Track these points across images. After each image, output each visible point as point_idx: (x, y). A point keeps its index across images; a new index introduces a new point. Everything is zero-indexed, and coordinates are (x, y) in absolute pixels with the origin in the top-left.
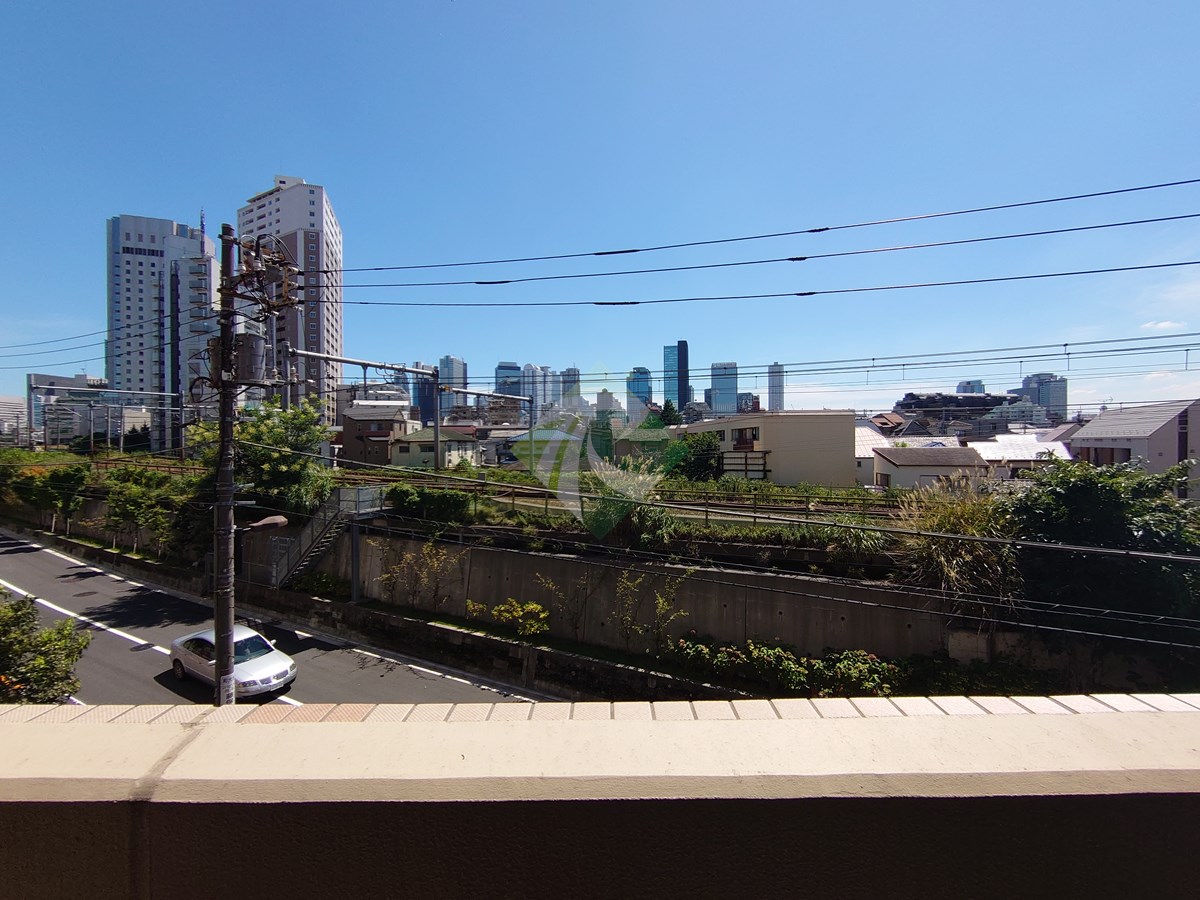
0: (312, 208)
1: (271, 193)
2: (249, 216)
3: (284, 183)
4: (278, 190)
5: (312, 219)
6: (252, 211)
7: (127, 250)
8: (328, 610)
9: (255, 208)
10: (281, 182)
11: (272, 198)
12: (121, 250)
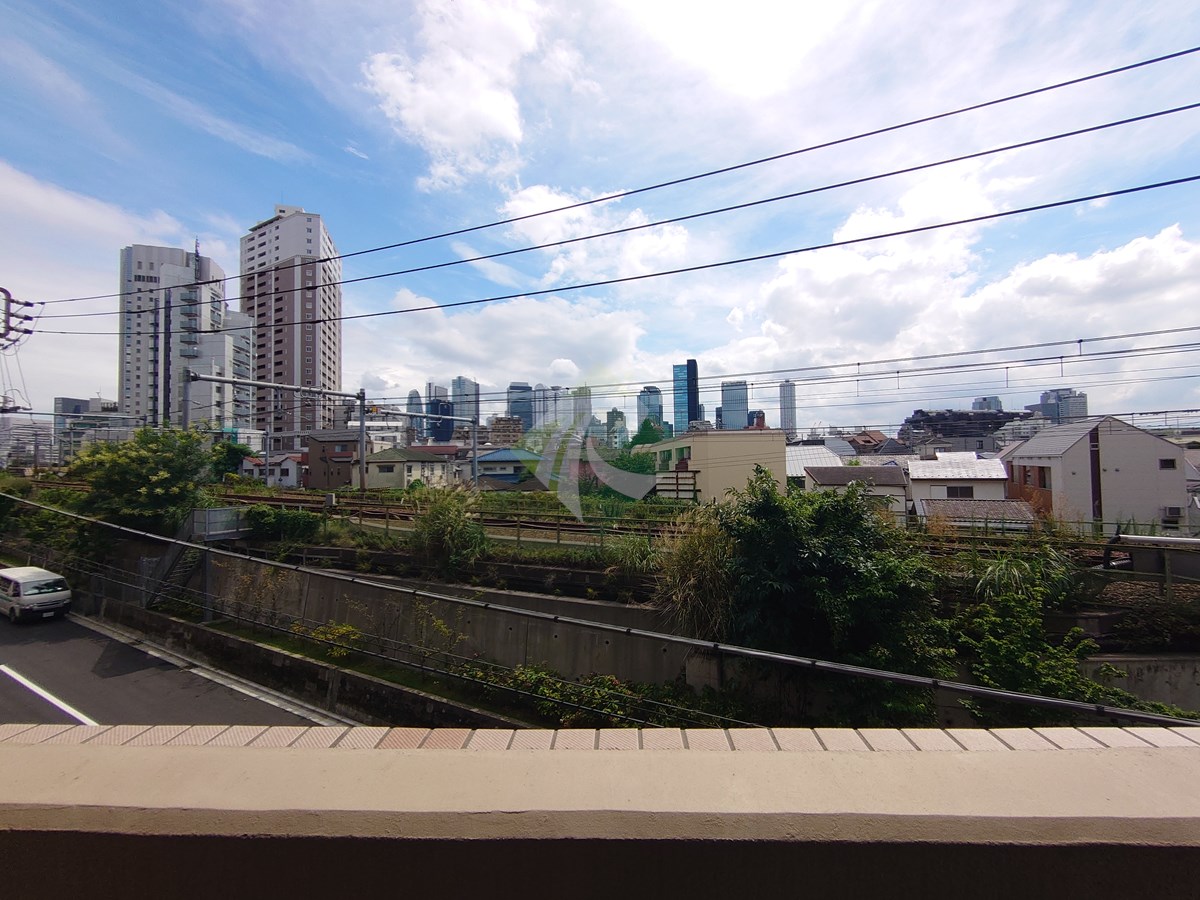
0: (310, 236)
1: (271, 222)
2: (251, 244)
3: (284, 212)
4: (277, 218)
5: (309, 246)
6: (253, 239)
7: (139, 278)
8: (181, 630)
9: (256, 236)
10: (281, 211)
11: (272, 227)
12: (133, 279)
